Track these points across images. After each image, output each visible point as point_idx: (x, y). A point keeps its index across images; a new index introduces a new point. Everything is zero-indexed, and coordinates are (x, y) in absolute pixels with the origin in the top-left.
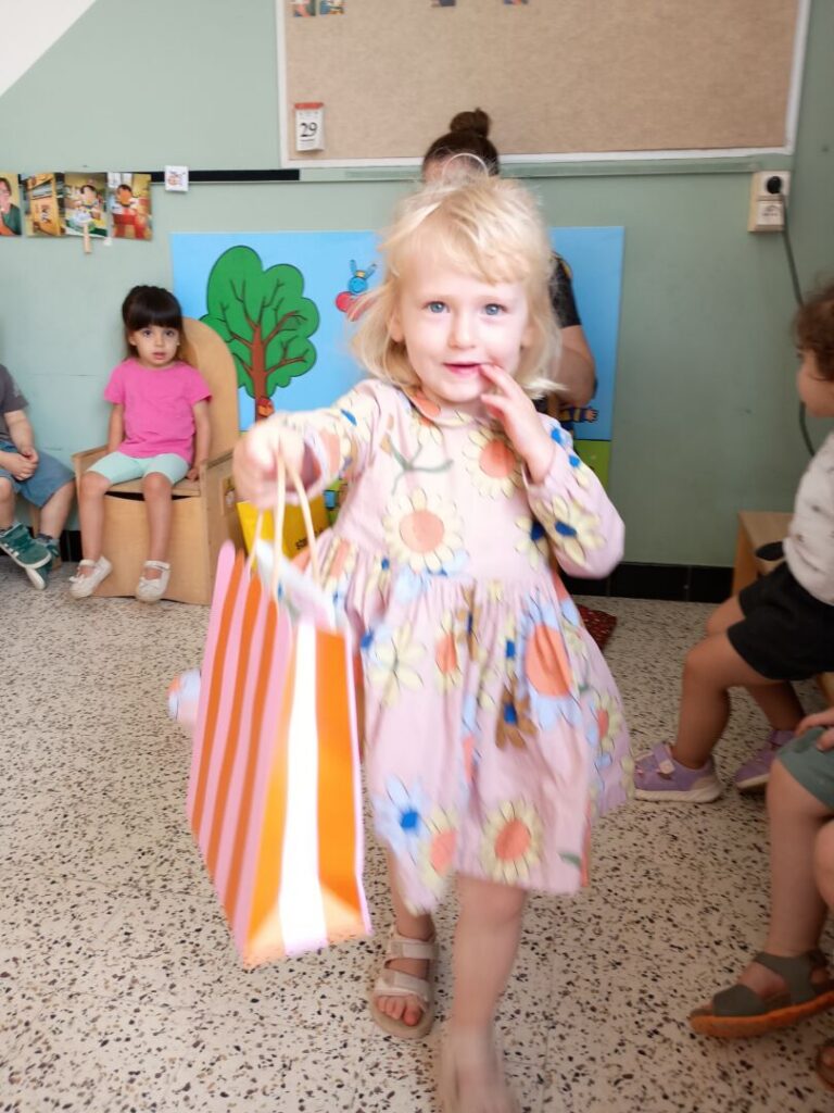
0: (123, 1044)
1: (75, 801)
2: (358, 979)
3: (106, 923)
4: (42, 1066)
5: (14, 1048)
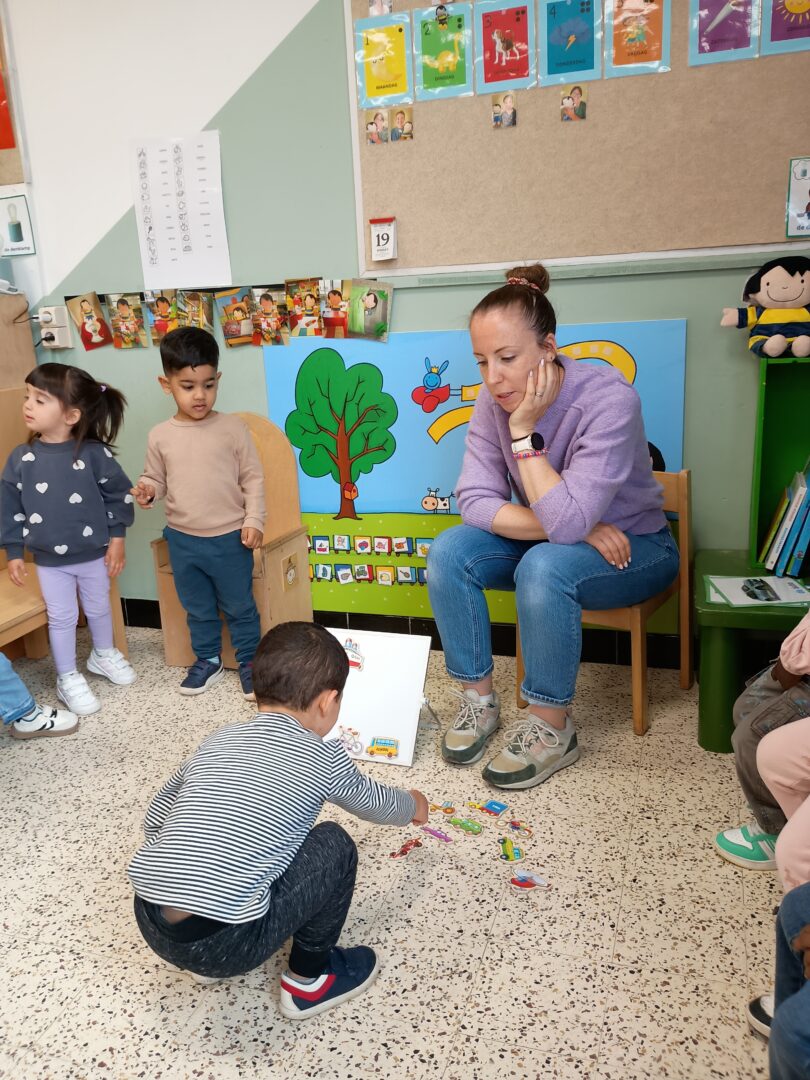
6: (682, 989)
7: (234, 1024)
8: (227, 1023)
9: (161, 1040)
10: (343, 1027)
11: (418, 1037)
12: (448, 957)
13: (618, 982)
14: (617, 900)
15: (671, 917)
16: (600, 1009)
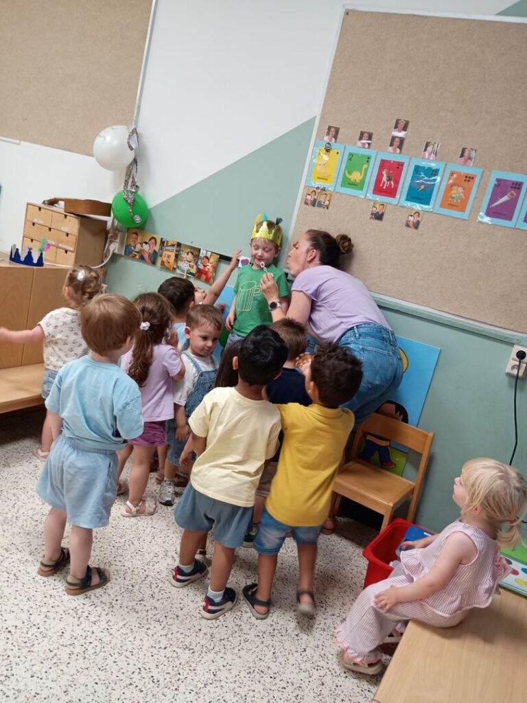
3: (57, 625)
6: (290, 693)
7: (75, 634)
8: (72, 633)
9: (40, 630)
10: (124, 654)
11: (157, 670)
12: (188, 640)
13: (262, 680)
14: (283, 641)
15: (305, 659)
16: (247, 688)
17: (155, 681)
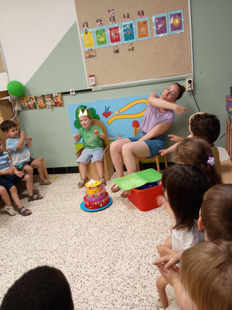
0: (76, 258)
1: (63, 222)
2: (113, 246)
3: (71, 241)
4: (64, 262)
5: (59, 260)
6: (162, 225)
8: (78, 241)
10: (100, 239)
11: (114, 238)
17: (116, 241)
